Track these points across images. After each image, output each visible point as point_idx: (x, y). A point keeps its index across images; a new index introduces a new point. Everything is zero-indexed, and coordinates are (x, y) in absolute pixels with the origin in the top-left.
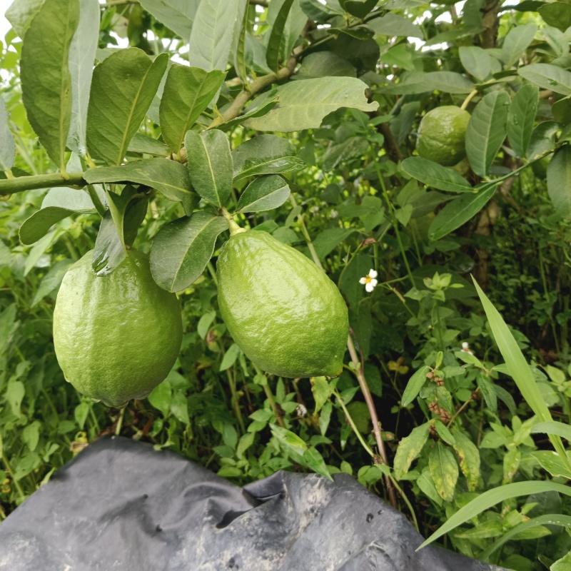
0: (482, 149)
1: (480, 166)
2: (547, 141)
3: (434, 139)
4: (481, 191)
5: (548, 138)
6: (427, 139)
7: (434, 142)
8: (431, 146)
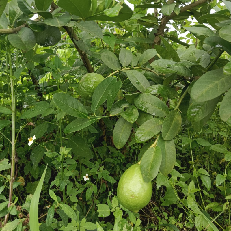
0: (98, 101)
1: (94, 108)
2: (121, 109)
3: (83, 86)
4: (91, 119)
5: (122, 108)
6: (81, 86)
7: (82, 88)
8: (81, 89)
